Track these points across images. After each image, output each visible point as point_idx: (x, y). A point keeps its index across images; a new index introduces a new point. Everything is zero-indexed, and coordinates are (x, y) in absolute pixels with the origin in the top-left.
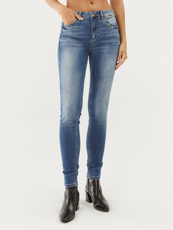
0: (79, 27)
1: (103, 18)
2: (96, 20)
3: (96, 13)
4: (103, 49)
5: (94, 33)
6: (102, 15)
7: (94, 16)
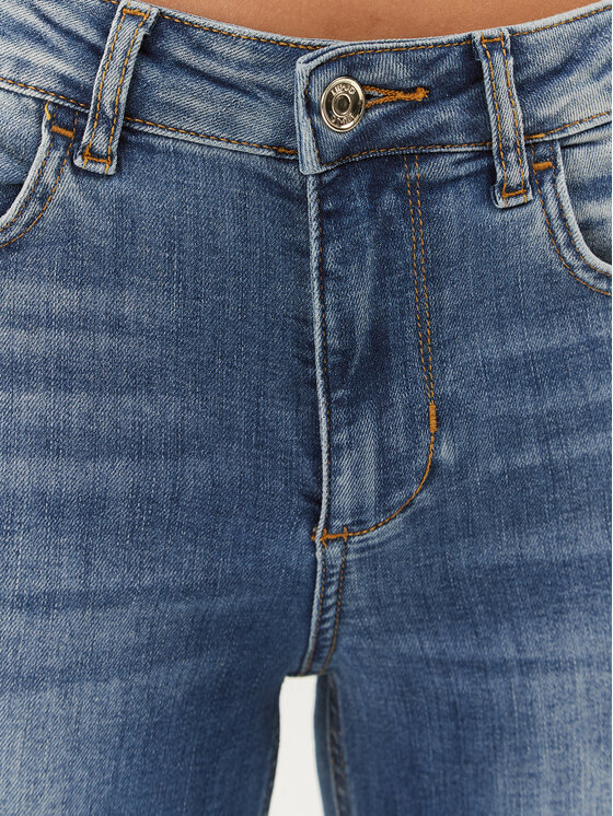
0: (99, 301)
1: (515, 172)
2: (389, 199)
3: (402, 72)
4: (527, 666)
5: (367, 425)
6: (509, 118)
7: (365, 135)
